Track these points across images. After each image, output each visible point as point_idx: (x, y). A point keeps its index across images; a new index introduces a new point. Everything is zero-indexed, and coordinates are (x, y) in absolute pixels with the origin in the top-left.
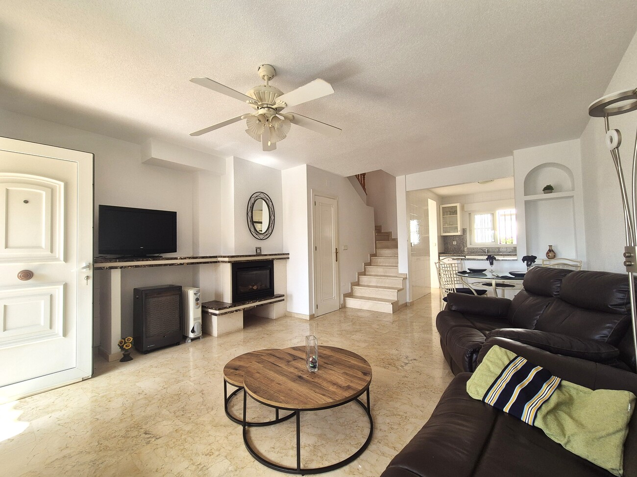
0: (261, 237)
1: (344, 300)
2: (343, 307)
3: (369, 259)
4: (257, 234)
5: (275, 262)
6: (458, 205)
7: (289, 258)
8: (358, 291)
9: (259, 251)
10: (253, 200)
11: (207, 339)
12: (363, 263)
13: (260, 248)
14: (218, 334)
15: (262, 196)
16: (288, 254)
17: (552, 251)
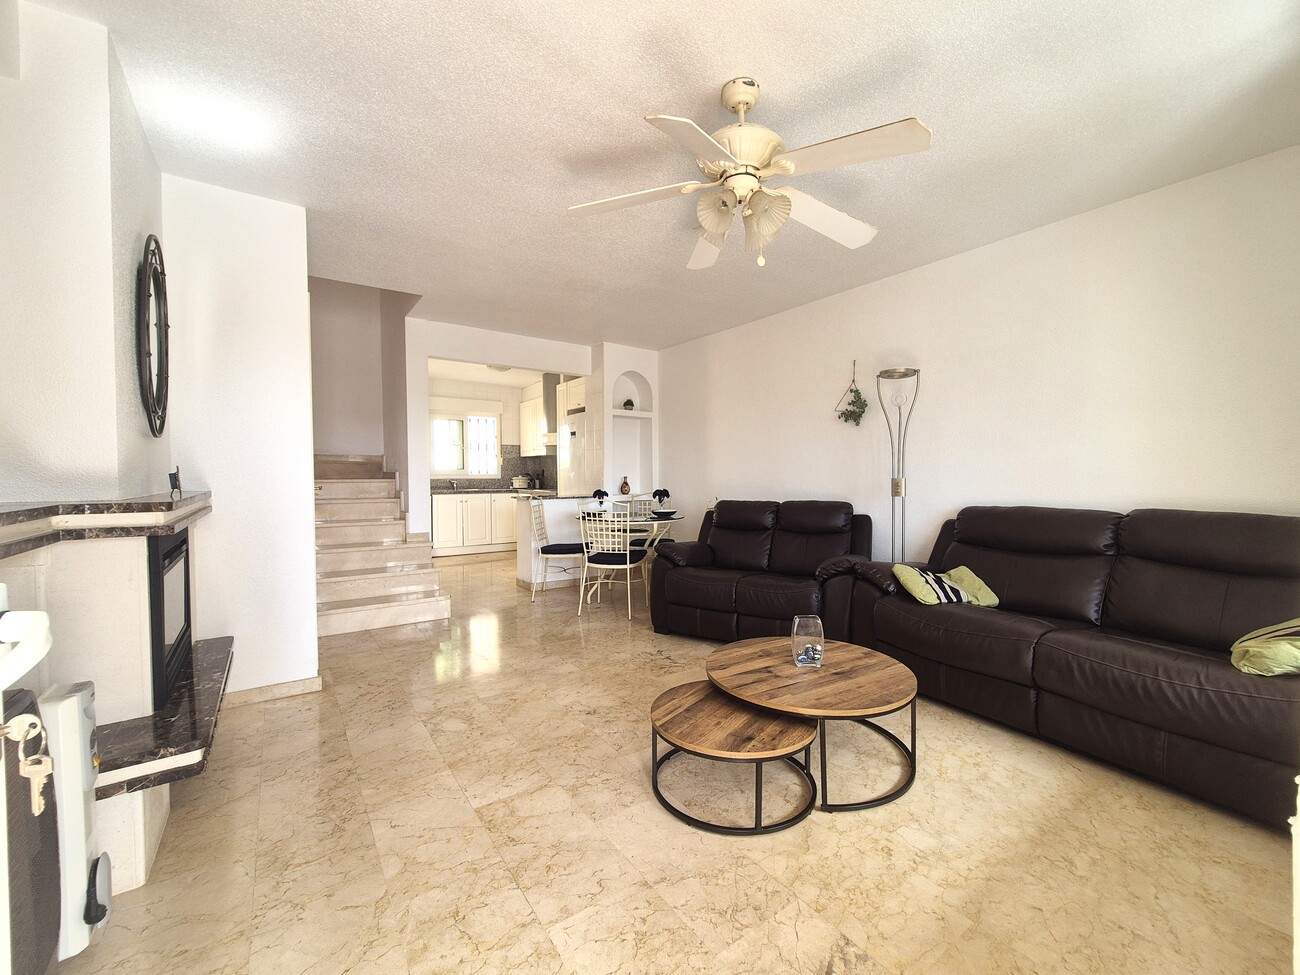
16: (211, 494)
17: (627, 484)
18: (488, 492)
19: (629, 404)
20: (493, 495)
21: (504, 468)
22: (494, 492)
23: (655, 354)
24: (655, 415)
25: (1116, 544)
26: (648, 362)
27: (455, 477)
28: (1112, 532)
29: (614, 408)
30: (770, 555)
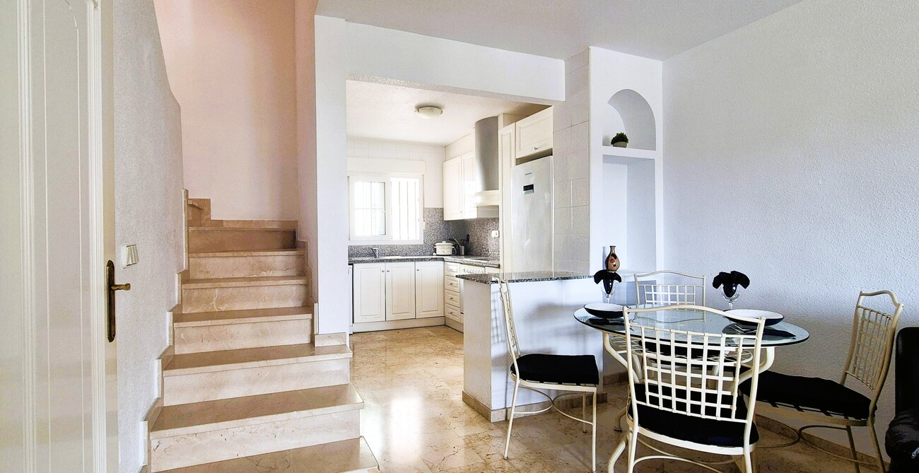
17: (615, 257)
18: (412, 260)
19: (620, 140)
20: (418, 263)
21: (426, 234)
22: (418, 260)
24: (658, 155)
27: (376, 244)
29: (605, 144)
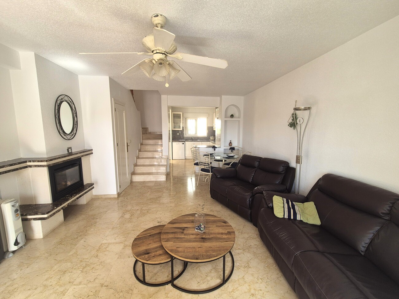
0: (69, 137)
1: (131, 177)
2: (132, 182)
3: (140, 147)
4: (65, 135)
5: (82, 158)
6: (181, 113)
7: (92, 153)
8: (139, 170)
9: (70, 151)
10: (59, 102)
11: (31, 244)
12: (138, 150)
13: (71, 148)
14: (43, 234)
15: (66, 98)
16: (92, 150)
17: (231, 143)
19: (232, 116)
21: (208, 134)
23: (243, 97)
24: (241, 119)
25: (390, 213)
26: (239, 101)
28: (390, 207)
29: (225, 118)
30: (253, 178)
